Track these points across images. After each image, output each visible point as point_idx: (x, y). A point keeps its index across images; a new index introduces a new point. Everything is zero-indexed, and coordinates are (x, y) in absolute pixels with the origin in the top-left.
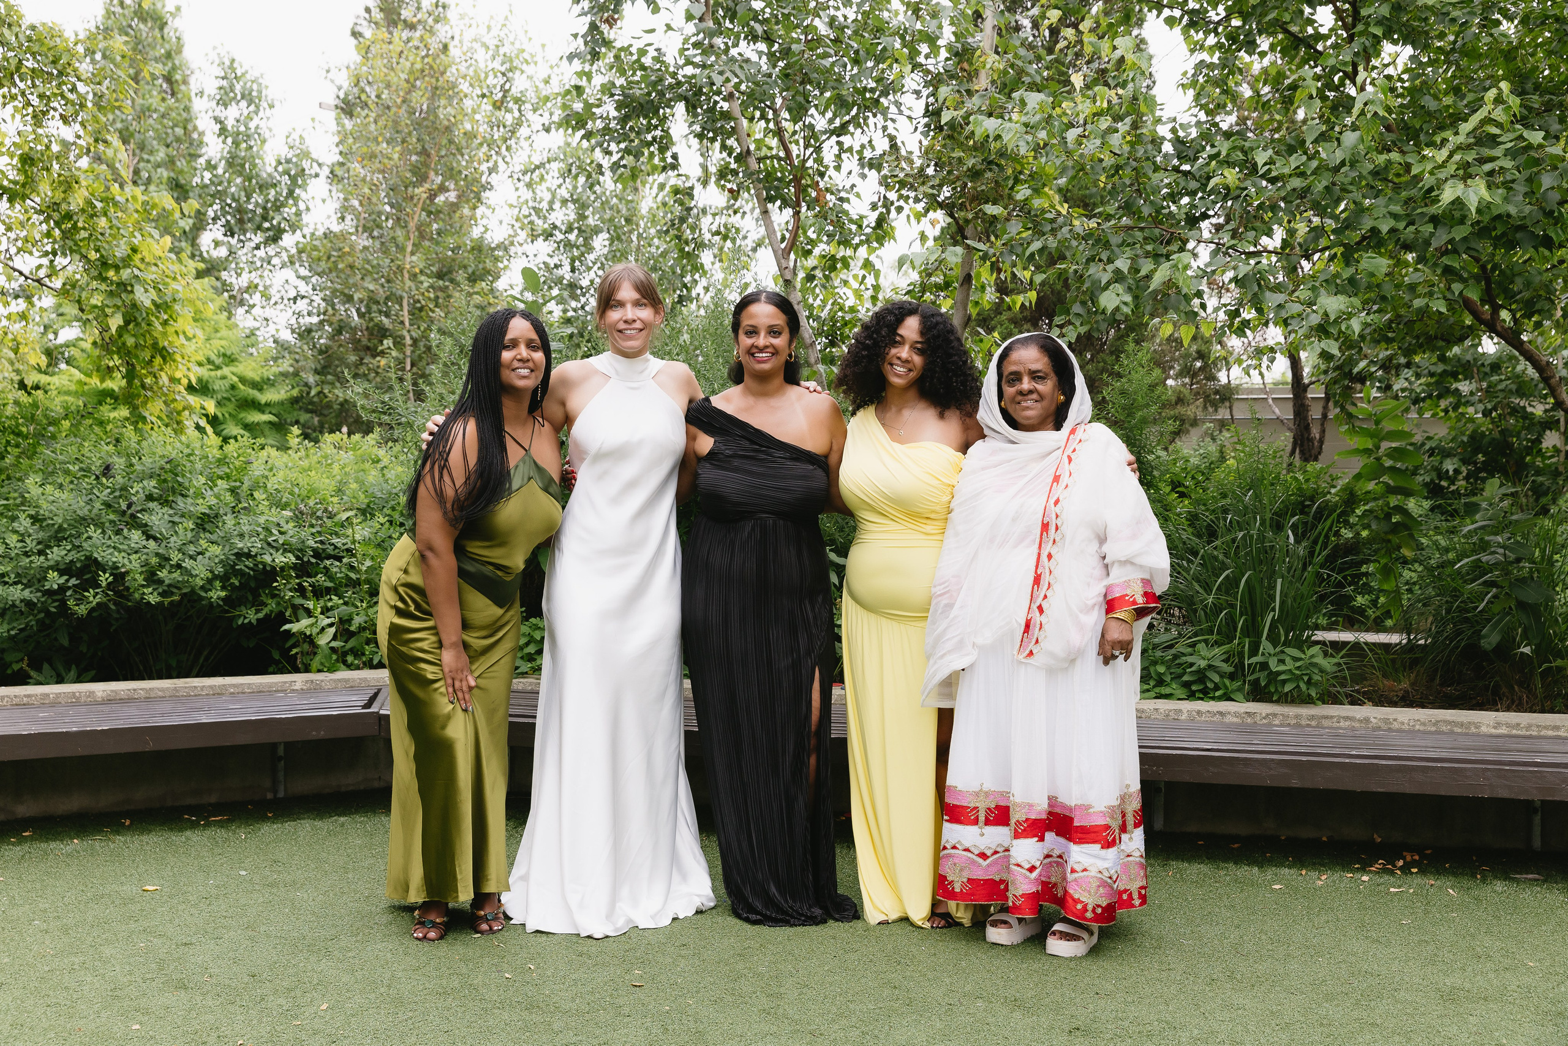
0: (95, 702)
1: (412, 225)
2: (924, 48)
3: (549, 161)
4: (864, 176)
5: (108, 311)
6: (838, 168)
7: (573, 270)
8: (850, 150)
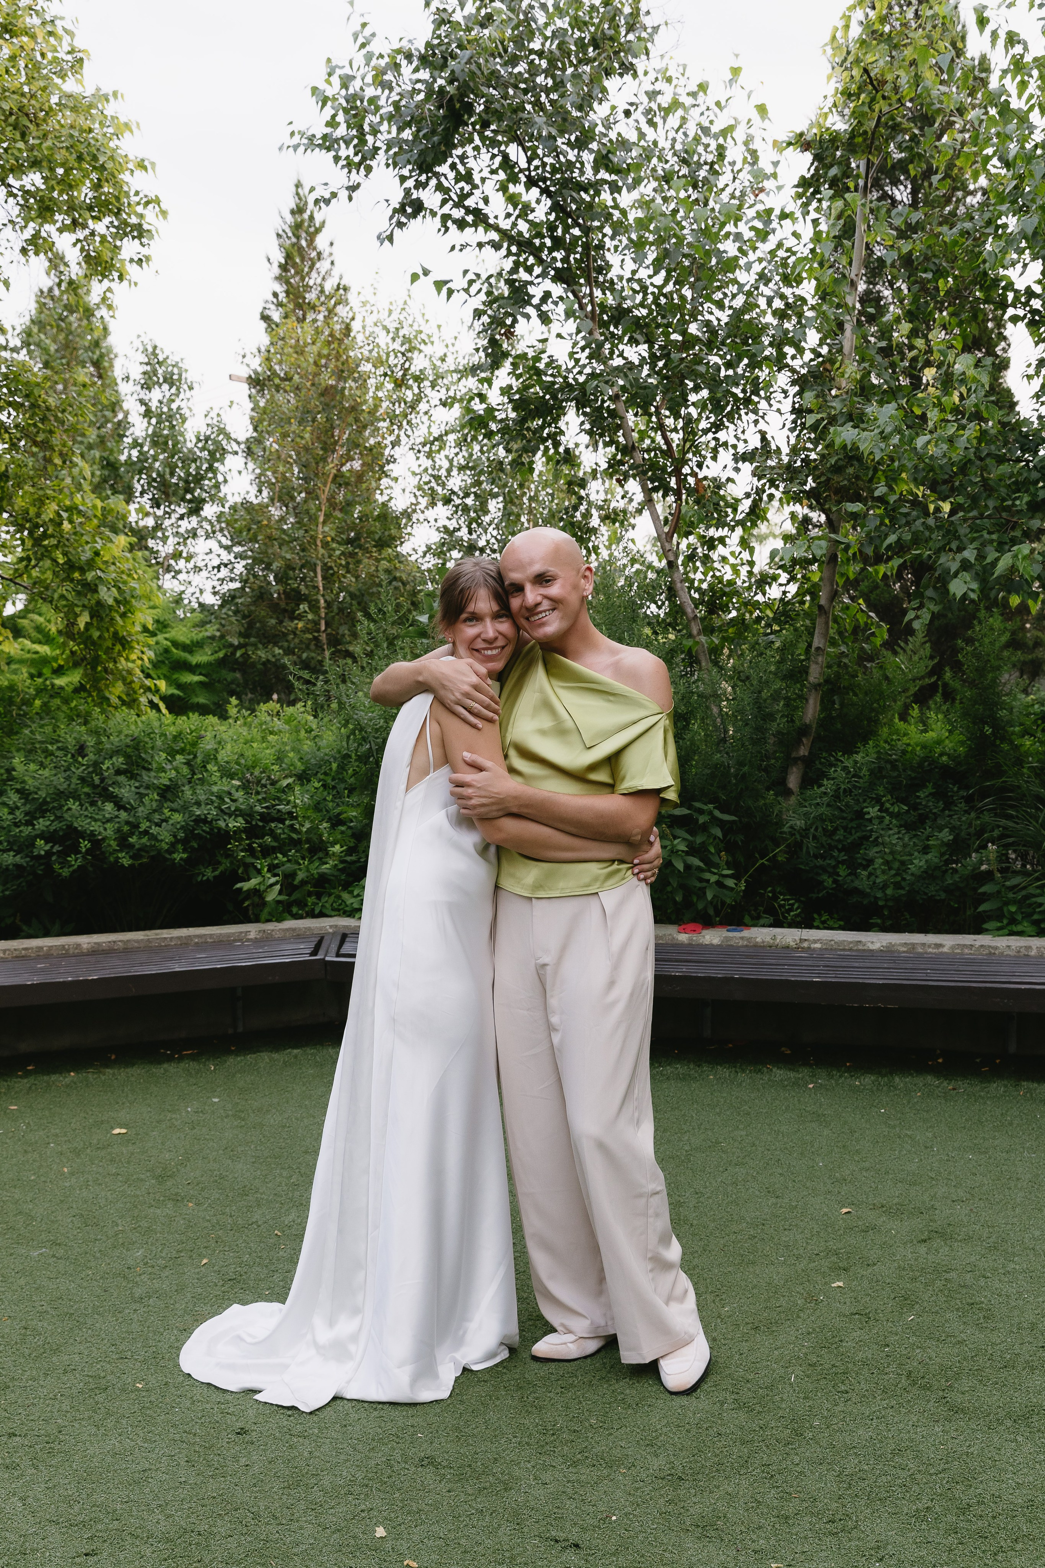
0: (81, 955)
2: (789, 351)
3: (447, 433)
4: (737, 470)
5: (78, 610)
6: (715, 457)
8: (725, 444)
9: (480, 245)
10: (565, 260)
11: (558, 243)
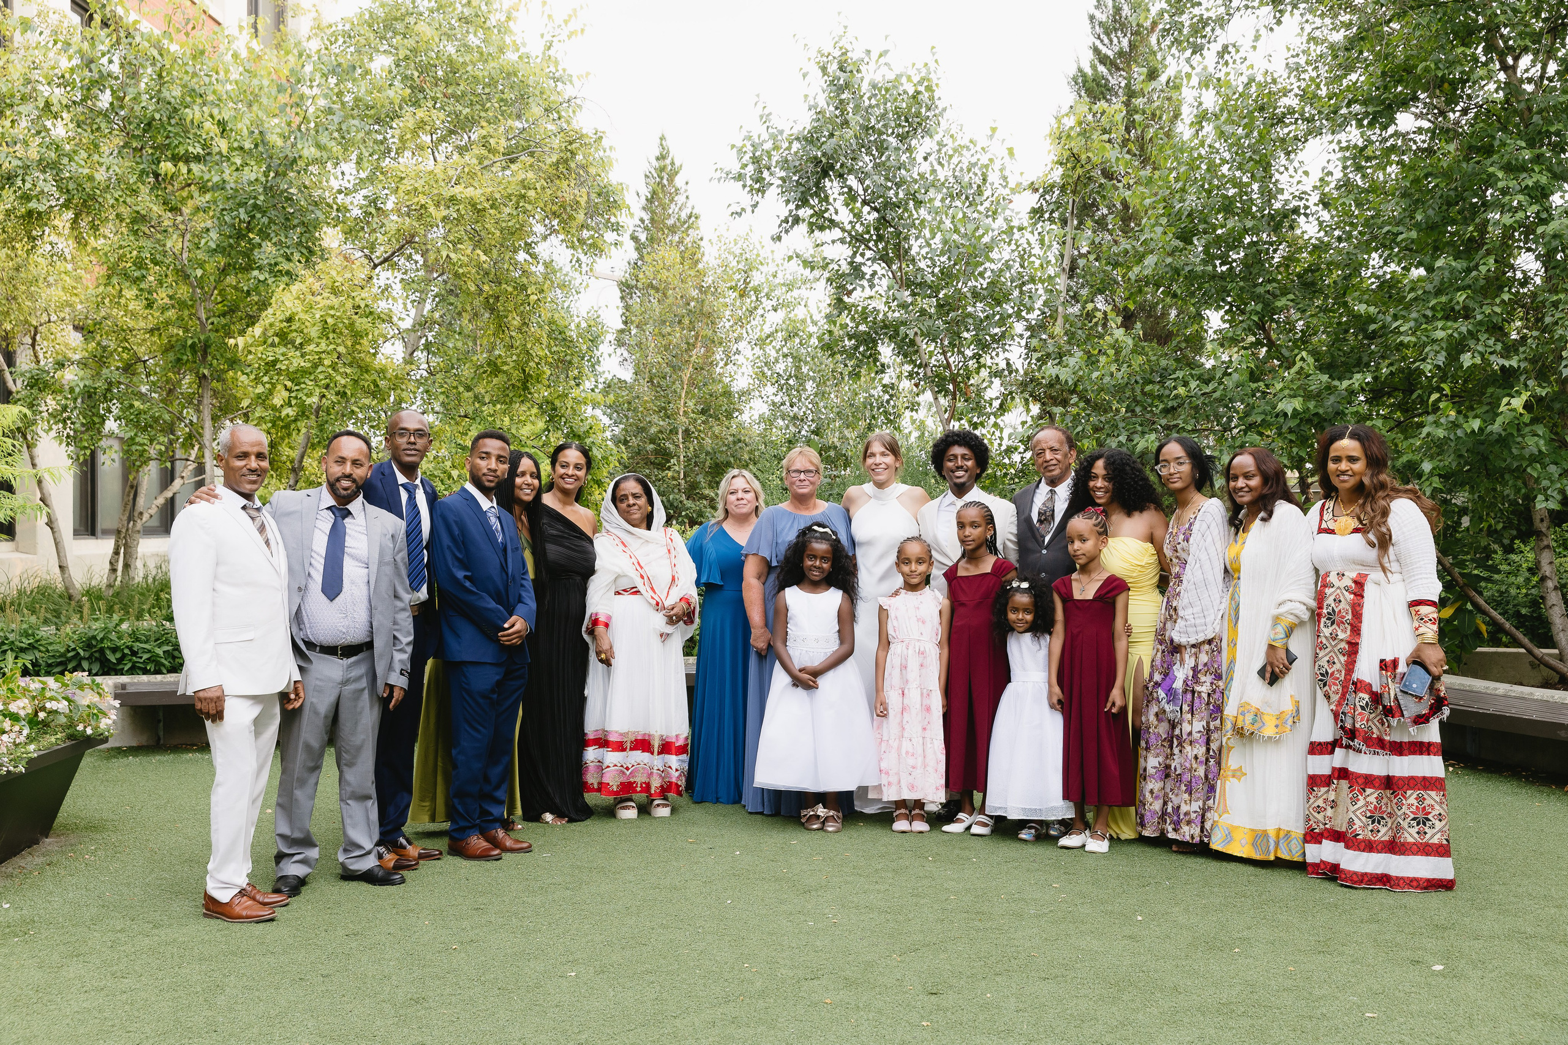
1: (686, 379)
3: (777, 331)
6: (978, 373)
7: (792, 406)
8: (984, 366)
9: (833, 242)
10: (885, 249)
11: (880, 238)
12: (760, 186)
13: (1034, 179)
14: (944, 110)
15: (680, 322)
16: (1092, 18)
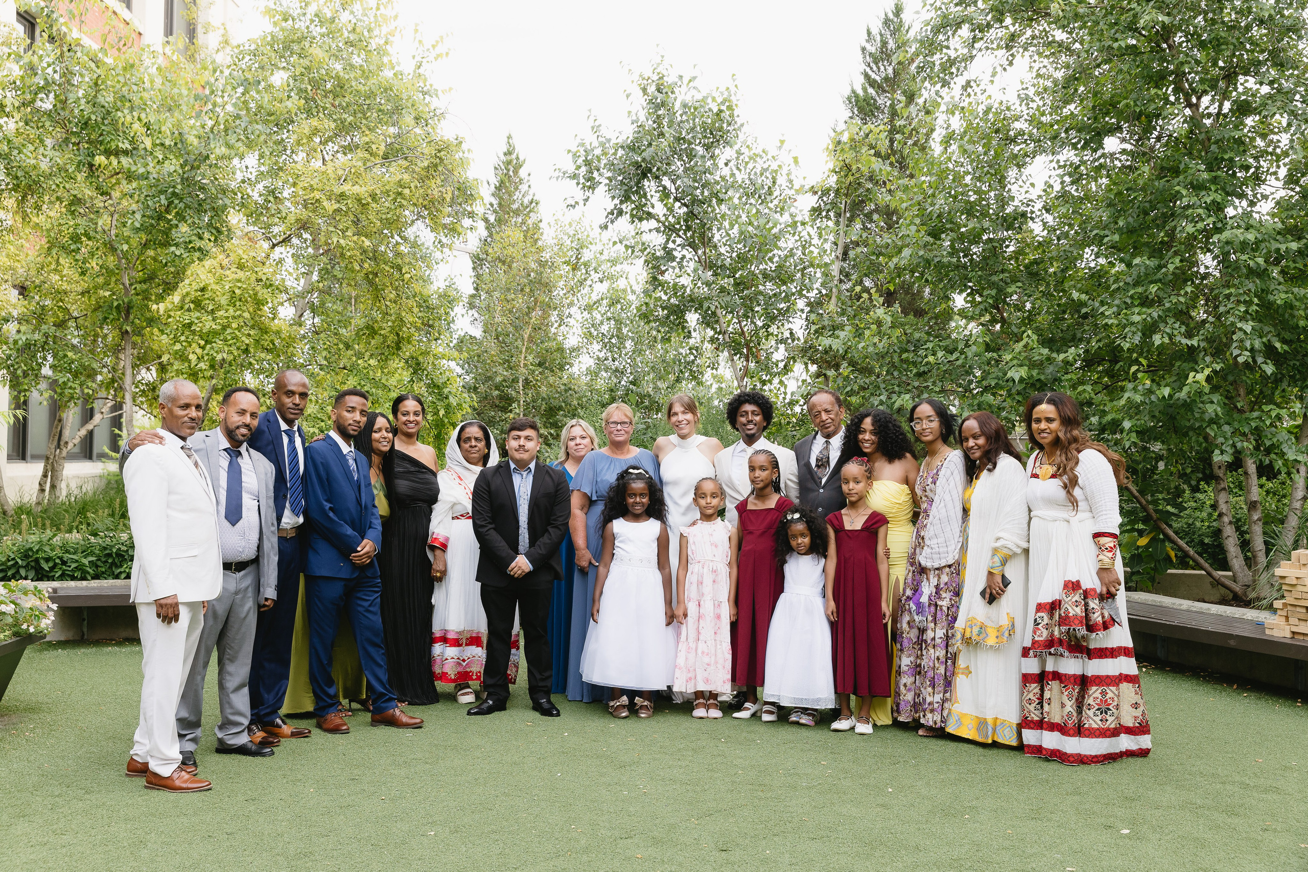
1: (526, 336)
3: (602, 299)
4: (777, 348)
6: (767, 340)
7: (614, 361)
8: (772, 334)
9: (650, 231)
10: (692, 237)
11: (688, 228)
12: (591, 184)
13: (813, 183)
14: (742, 125)
15: (522, 290)
16: (863, 49)
